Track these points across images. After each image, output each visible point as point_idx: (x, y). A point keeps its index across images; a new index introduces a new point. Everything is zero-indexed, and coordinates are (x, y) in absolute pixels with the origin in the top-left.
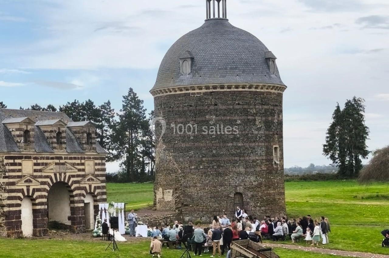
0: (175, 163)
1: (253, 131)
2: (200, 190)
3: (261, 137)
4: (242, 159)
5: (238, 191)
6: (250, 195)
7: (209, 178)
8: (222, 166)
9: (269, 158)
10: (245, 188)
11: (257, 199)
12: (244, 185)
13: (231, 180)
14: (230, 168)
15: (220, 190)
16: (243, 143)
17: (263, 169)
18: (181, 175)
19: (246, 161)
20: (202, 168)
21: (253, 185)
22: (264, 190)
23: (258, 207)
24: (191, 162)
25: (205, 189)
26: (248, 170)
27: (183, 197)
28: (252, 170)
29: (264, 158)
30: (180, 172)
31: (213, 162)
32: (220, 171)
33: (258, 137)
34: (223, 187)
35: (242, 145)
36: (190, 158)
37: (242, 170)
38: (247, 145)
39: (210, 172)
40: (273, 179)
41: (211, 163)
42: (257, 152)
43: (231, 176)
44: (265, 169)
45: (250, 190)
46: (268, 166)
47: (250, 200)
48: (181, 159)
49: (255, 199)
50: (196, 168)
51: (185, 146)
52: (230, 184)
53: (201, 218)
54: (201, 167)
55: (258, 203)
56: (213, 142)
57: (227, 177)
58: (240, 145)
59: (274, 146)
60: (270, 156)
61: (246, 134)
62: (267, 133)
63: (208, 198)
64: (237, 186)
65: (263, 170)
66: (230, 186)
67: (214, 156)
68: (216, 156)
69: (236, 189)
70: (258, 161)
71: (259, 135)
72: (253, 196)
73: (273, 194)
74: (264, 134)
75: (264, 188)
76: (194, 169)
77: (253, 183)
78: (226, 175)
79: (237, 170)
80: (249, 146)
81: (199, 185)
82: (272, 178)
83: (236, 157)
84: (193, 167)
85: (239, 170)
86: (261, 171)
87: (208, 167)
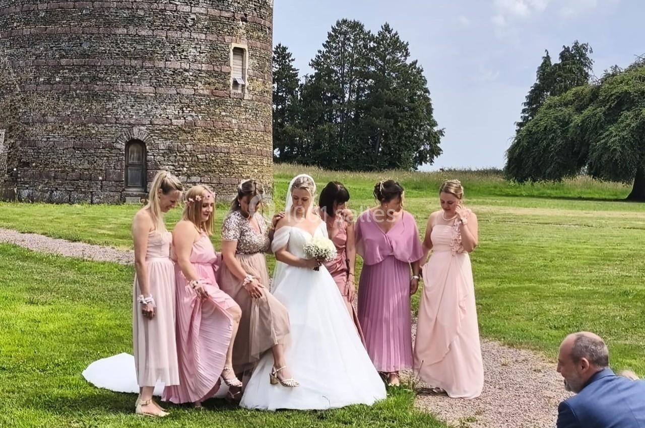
0: (11, 71)
1: (177, 5)
2: (52, 131)
3: (199, 19)
4: (148, 64)
5: (135, 137)
6: (163, 148)
7: (73, 105)
8: (101, 79)
9: (216, 69)
10: (153, 131)
11: (182, 156)
12: (151, 123)
13: (119, 110)
14: (119, 84)
15: (93, 132)
16: (153, 30)
17: (201, 92)
18: (19, 97)
19: (159, 70)
20: (59, 82)
21: (171, 124)
22: (199, 140)
23: (183, 174)
24: (37, 67)
25: (64, 128)
26: (161, 90)
27: (21, 146)
28: (170, 92)
29: (203, 69)
30: (19, 89)
31: (82, 69)
32: (97, 88)
33: (189, 20)
34: (102, 125)
35: (150, 33)
36: (36, 58)
37: (146, 88)
38: (162, 35)
39: (75, 91)
40: (226, 116)
41: (79, 71)
42: (185, 53)
43: (120, 101)
44: (206, 92)
45: (164, 136)
46: (213, 88)
47: (162, 159)
48: (21, 62)
49: (176, 157)
50: (48, 82)
51: (28, 33)
52: (117, 119)
53: (51, 193)
54: (57, 79)
55: (183, 166)
56: (84, 24)
57: (111, 104)
58: (143, 33)
59: (234, 45)
60: (221, 65)
61: (162, 11)
62: (215, 12)
63: (67, 149)
64: (133, 125)
65: (200, 95)
66: (116, 123)
67: (84, 55)
68: (89, 56)
69: (131, 130)
70: (187, 74)
71: (193, 16)
72: (170, 150)
73: (226, 150)
74: (206, 15)
75: (200, 135)
76: (44, 83)
77: (173, 121)
78: (110, 99)
79: (136, 88)
80: (167, 37)
81: (51, 119)
82: (224, 114)
83: (135, 59)
84: (42, 79)
85: (140, 89)
86: (194, 95)
87: (72, 79)
